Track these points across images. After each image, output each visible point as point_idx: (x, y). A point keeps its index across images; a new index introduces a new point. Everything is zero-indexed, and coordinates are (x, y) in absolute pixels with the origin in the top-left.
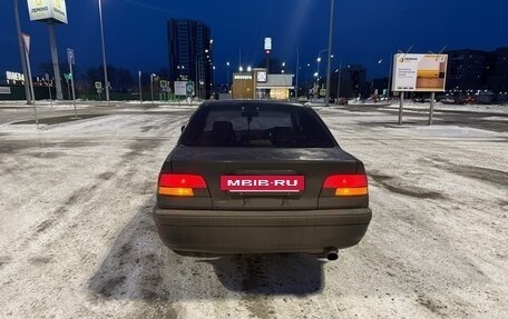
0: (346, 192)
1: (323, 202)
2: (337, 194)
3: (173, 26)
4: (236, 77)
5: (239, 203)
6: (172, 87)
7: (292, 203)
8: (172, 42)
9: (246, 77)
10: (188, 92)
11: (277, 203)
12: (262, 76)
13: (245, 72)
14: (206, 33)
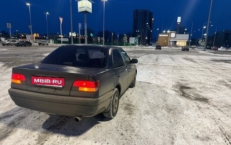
0: (86, 89)
1: (72, 93)
2: (79, 90)
3: (136, 13)
4: (160, 35)
5: (36, 89)
6: (128, 40)
7: (58, 92)
8: (135, 20)
9: (165, 35)
10: (135, 42)
11: (52, 91)
12: (173, 35)
13: (166, 33)
14: (151, 15)
